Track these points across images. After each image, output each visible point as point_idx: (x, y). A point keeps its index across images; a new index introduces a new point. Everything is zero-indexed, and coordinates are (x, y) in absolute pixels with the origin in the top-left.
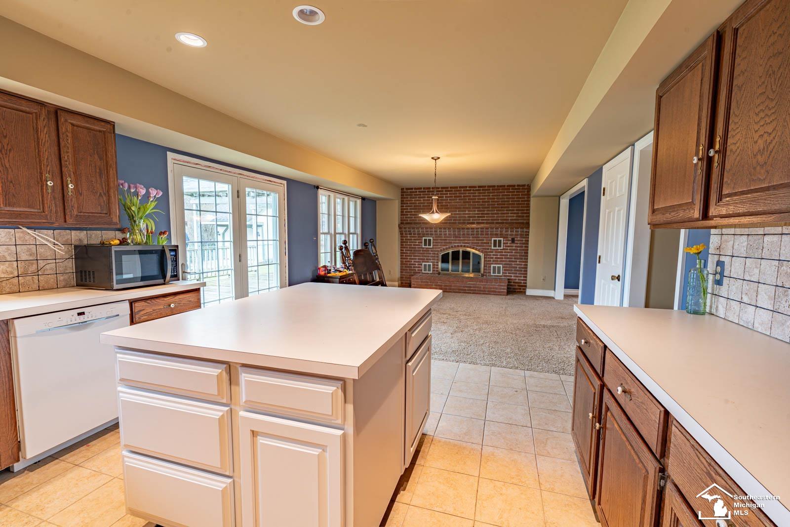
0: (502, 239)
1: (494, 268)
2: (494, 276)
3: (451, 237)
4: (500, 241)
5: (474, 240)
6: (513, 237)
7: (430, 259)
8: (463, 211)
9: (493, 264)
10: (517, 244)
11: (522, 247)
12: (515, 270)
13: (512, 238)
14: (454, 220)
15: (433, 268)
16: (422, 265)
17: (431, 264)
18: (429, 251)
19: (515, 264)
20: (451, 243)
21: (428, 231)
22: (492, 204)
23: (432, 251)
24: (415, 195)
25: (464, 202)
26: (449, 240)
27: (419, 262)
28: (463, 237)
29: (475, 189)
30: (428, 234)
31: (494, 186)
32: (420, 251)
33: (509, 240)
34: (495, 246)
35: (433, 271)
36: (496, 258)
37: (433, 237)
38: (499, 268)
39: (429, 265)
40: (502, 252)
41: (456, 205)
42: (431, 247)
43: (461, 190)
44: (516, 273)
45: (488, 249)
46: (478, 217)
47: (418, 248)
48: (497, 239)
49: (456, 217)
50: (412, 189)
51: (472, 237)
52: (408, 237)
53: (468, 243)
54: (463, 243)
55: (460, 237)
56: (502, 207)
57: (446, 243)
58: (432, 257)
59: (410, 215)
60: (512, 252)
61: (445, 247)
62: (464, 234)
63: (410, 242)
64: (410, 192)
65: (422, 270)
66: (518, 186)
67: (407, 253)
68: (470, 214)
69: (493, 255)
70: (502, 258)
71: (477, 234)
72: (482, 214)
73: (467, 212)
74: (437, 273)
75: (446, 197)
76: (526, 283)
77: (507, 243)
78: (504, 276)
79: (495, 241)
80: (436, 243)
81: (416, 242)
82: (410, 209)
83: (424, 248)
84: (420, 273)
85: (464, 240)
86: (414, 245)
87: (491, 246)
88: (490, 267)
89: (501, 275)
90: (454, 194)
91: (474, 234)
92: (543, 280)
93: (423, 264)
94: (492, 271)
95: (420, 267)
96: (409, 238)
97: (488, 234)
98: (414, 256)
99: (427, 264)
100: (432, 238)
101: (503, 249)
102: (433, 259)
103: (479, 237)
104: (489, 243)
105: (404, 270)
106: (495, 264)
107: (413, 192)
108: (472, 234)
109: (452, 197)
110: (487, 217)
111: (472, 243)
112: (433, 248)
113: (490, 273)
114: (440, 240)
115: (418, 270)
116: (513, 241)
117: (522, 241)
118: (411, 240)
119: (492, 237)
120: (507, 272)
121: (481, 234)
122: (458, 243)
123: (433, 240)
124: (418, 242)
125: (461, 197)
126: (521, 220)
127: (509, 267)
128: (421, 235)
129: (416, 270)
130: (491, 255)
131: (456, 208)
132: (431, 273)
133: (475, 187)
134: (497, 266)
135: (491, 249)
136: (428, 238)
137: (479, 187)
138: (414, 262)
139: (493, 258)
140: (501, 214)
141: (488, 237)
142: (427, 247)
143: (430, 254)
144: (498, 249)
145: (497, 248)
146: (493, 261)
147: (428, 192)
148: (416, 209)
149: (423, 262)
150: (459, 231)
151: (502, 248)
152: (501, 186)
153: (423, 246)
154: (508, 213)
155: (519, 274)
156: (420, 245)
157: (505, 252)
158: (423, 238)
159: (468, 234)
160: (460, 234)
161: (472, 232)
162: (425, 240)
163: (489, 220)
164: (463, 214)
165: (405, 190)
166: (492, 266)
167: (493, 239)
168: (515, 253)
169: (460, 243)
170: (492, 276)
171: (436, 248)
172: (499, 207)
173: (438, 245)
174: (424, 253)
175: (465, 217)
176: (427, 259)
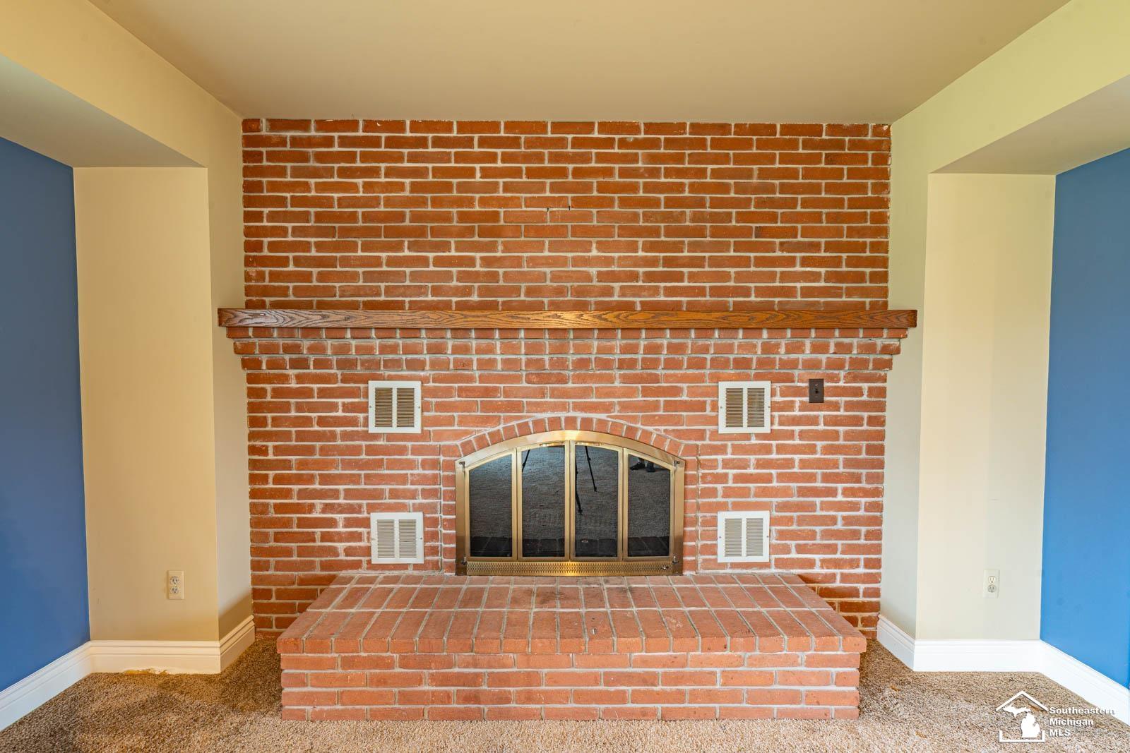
0: (766, 385)
1: (733, 525)
2: (734, 565)
3: (517, 379)
4: (756, 395)
5: (631, 393)
6: (816, 374)
7: (413, 495)
8: (573, 247)
9: (723, 507)
10: (836, 407)
11: (857, 421)
12: (826, 535)
13: (812, 382)
14: (529, 292)
15: (429, 536)
16: (366, 523)
17: (418, 517)
18: (402, 450)
19: (824, 506)
20: (517, 407)
21: (394, 349)
22: (714, 217)
23: (416, 451)
24: (320, 157)
25: (578, 202)
26: (507, 393)
27: (351, 509)
28: (578, 379)
29: (631, 138)
30: (396, 364)
31: (724, 128)
32: (357, 450)
33: (797, 392)
34: (734, 419)
35: (432, 551)
36: (738, 478)
37: (424, 380)
38: (755, 525)
39: (408, 526)
40: (768, 450)
41: (541, 217)
42: (416, 429)
43: (561, 143)
44: (833, 549)
45: (701, 435)
46: (650, 277)
47: (346, 436)
48: (745, 386)
49: (542, 277)
50: (303, 124)
51: (625, 379)
52: (285, 378)
53: (607, 408)
54: (577, 407)
55: (563, 380)
56: (760, 232)
57: (497, 407)
58: (423, 480)
59: (297, 261)
60: (812, 450)
61: (486, 430)
62: (582, 364)
63: (299, 408)
64: (296, 141)
65: (367, 552)
66: (833, 129)
67: (286, 465)
68: (609, 261)
69: (727, 464)
70: (768, 479)
71: (649, 364)
72: (668, 262)
73: (594, 253)
74: (449, 567)
75: (486, 173)
76: (876, 593)
77: (789, 407)
78: (779, 563)
79: (734, 395)
80: (440, 407)
81: (333, 407)
82: (296, 231)
83: (375, 437)
84: (357, 565)
85: (586, 392)
86: (322, 422)
87: (715, 421)
88: (713, 522)
89: (765, 558)
90: (526, 158)
91: (631, 364)
92: (992, 589)
93: (375, 517)
94: (721, 544)
95: (358, 537)
96: (293, 385)
97: (700, 364)
98: (325, 479)
99: (397, 517)
100: (416, 386)
101: (773, 435)
102: (426, 494)
103: (656, 379)
104: (702, 406)
105: (272, 552)
106: (737, 507)
107: (310, 142)
108: (622, 364)
109: (517, 173)
110: (692, 277)
111: (624, 407)
112: (424, 436)
113: (712, 550)
114: (461, 391)
115: (348, 552)
116: (816, 392)
117: (858, 392)
118: (308, 393)
119: (717, 379)
120: (793, 543)
121: (670, 364)
122: (554, 408)
123: (426, 392)
124: (346, 408)
125: (562, 173)
126: (850, 292)
127: (801, 521)
128: (359, 370)
129: (334, 552)
130: (713, 464)
131: (541, 232)
132: (416, 567)
133: (634, 128)
134: (744, 516)
135: (715, 434)
136: (395, 385)
137: (650, 127)
138: (327, 508)
139: (722, 478)
140: (760, 262)
141: (700, 379)
142: (394, 429)
143: (410, 465)
144: (747, 437)
145: (745, 429)
146: (727, 494)
147: (391, 142)
148: (329, 232)
149: (372, 508)
150: (562, 350)
151: (766, 429)
152: (755, 129)
153: (372, 429)
154: (791, 262)
155: (849, 549)
156: (353, 422)
157: (780, 449)
158: (373, 385)
159: (606, 364)
160: (562, 364)
161: (625, 350)
162: (383, 395)
163: (702, 292)
164: (576, 262)
165: (265, 132)
166: (722, 517)
167: (723, 386)
168: (827, 450)
169: (564, 407)
170: (723, 566)
171: (439, 436)
172: (746, 232)
173: (450, 422)
174: (379, 464)
175: (588, 277)
176: (394, 494)
